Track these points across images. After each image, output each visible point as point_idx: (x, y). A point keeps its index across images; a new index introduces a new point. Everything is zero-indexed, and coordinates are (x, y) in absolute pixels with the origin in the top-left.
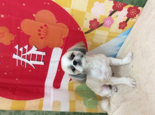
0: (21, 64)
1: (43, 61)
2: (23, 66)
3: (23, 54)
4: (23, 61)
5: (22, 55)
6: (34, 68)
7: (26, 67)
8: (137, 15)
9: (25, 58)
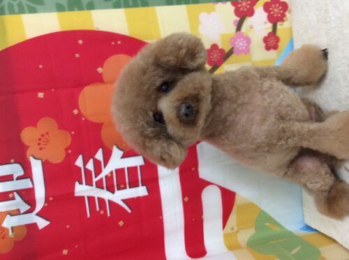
0: (98, 209)
1: (143, 185)
2: (102, 212)
3: (96, 177)
4: (99, 199)
5: (95, 180)
6: (129, 211)
7: (109, 215)
8: (287, 13)
9: (102, 188)
